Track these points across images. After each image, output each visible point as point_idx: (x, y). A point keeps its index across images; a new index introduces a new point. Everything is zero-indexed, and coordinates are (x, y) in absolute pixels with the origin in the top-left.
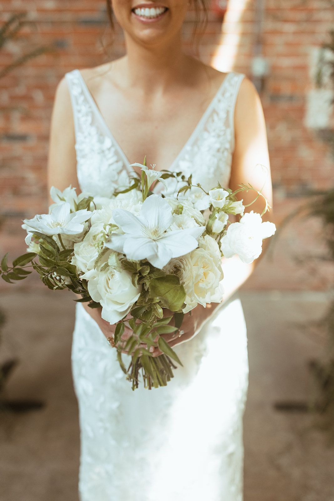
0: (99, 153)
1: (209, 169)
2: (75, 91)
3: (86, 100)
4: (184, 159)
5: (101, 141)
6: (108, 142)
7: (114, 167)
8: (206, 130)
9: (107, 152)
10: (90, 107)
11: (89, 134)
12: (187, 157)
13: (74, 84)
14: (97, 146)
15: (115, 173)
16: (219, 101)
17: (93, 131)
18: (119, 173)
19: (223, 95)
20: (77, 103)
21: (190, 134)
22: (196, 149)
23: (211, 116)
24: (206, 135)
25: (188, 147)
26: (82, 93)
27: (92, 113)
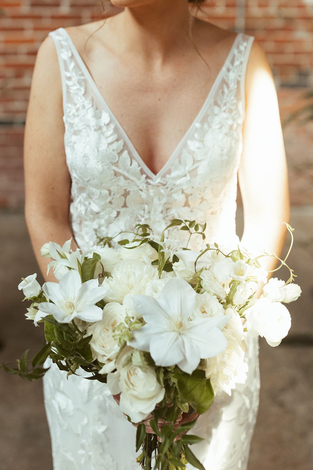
0: (95, 130)
1: (223, 151)
2: (64, 55)
3: (77, 66)
4: (192, 138)
5: (98, 116)
6: (105, 118)
7: (115, 146)
8: (216, 103)
9: (104, 129)
10: (82, 75)
11: (84, 107)
12: (196, 135)
13: (62, 46)
14: (93, 122)
15: (115, 154)
16: (228, 70)
17: (88, 104)
18: (120, 153)
19: (232, 62)
20: (67, 69)
21: (198, 109)
22: (206, 126)
23: (221, 87)
24: (216, 109)
25: (197, 124)
26: (72, 57)
27: (85, 81)
